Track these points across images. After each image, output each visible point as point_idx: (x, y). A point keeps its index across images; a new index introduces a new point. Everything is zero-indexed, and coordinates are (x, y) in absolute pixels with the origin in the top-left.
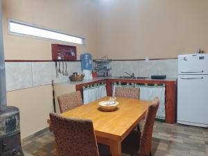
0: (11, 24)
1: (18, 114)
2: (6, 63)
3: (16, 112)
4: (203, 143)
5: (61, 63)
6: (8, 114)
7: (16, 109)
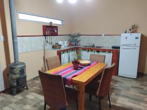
0: (19, 14)
1: (25, 66)
2: (18, 38)
3: (24, 65)
4: (130, 86)
5: (48, 37)
6: (20, 66)
7: (24, 64)
